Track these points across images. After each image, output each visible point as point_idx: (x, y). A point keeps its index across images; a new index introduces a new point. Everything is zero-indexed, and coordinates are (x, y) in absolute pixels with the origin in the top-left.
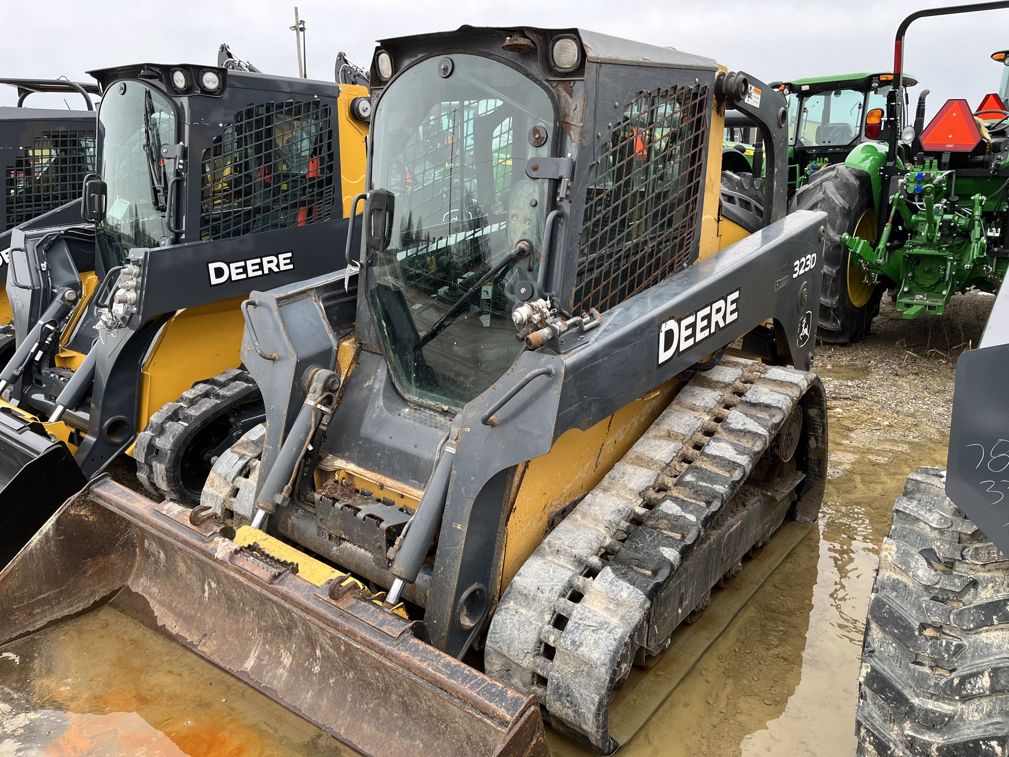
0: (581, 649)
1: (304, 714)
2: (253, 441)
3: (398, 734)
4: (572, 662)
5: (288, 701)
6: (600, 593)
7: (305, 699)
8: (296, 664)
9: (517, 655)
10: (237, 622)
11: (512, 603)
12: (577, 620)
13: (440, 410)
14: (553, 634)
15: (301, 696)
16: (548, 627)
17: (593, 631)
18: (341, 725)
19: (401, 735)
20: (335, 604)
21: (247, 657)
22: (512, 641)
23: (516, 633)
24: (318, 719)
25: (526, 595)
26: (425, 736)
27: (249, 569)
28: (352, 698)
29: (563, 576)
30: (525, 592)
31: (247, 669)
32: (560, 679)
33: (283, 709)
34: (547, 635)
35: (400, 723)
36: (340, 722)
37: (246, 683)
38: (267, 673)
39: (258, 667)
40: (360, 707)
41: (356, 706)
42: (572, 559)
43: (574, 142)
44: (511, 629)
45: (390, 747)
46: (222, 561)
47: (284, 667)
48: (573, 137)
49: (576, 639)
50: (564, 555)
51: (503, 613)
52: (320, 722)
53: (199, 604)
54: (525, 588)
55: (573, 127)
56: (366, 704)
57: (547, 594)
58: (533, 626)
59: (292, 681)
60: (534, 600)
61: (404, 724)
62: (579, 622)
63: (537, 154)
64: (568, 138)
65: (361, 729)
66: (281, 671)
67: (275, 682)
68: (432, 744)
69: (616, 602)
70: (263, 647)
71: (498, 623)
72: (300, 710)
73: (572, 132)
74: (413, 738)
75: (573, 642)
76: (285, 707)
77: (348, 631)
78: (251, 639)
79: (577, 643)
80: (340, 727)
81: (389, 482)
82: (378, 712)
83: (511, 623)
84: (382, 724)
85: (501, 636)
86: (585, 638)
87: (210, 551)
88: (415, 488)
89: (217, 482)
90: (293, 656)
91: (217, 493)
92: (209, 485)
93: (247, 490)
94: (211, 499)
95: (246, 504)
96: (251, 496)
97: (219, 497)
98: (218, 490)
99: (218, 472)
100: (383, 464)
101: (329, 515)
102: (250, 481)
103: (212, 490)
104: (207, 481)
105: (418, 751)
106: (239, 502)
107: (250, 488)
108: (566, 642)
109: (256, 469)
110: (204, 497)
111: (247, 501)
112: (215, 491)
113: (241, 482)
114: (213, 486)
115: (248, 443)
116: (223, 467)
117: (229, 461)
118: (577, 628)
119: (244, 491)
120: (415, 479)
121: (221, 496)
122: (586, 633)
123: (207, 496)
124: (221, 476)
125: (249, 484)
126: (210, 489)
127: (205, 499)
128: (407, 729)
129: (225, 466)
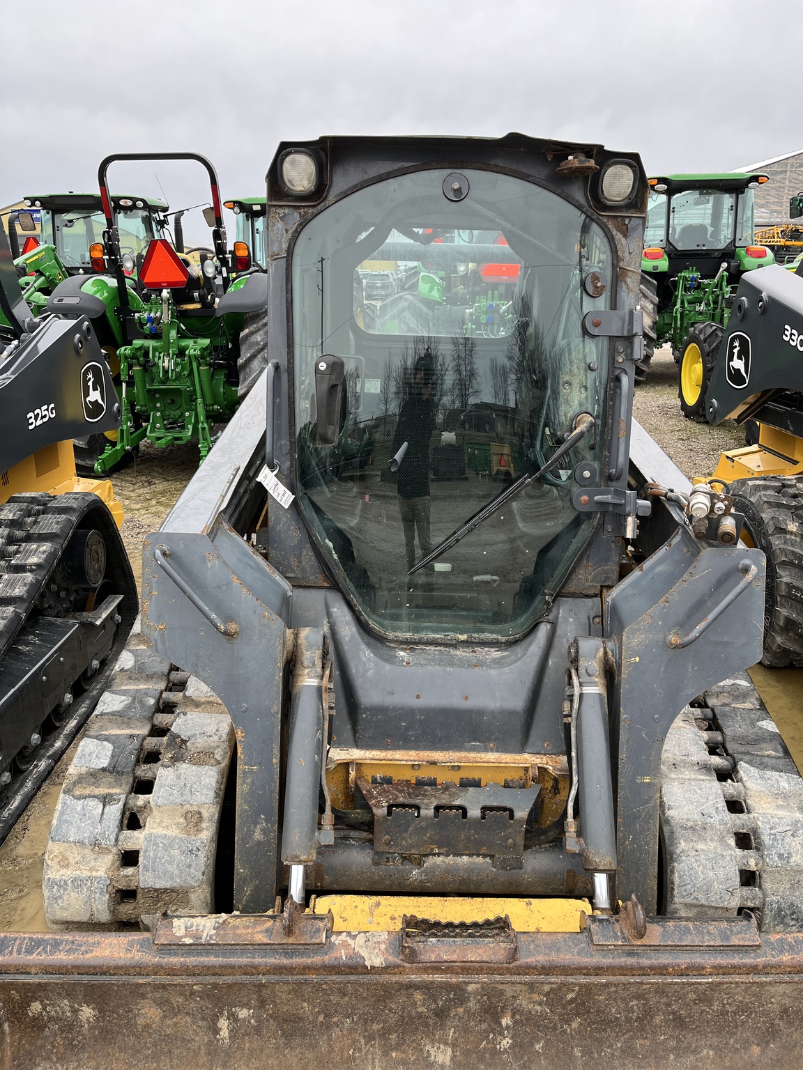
0: (792, 860)
2: (103, 770)
3: (672, 1057)
4: (784, 877)
6: (762, 794)
8: (463, 1053)
9: (721, 898)
10: (313, 1047)
11: (683, 844)
12: (769, 832)
13: (454, 642)
14: (751, 857)
16: (739, 852)
17: (792, 835)
19: (677, 1057)
20: (639, 943)
22: (709, 885)
23: (711, 874)
25: (692, 827)
26: (714, 1039)
27: (454, 957)
28: (582, 1051)
29: (714, 791)
30: (690, 824)
32: (781, 901)
34: (745, 861)
35: (673, 1043)
40: (600, 1055)
41: (593, 1058)
42: (696, 768)
43: (632, 291)
44: (703, 873)
46: (387, 967)
48: (631, 285)
49: (782, 851)
50: (684, 767)
51: (684, 858)
53: (209, 1054)
54: (688, 820)
55: (630, 273)
56: (608, 1047)
57: (717, 818)
58: (728, 858)
60: (705, 829)
61: (679, 1041)
62: (772, 832)
63: (594, 307)
64: (624, 286)
68: (727, 1043)
69: (782, 795)
70: (384, 1059)
71: (684, 871)
73: (629, 280)
74: (696, 1051)
75: (781, 856)
77: (687, 968)
78: (354, 1059)
79: (785, 855)
81: (438, 756)
82: (632, 1048)
83: (699, 866)
84: (644, 1058)
85: (694, 886)
86: (790, 847)
87: (350, 962)
88: (479, 752)
89: (74, 856)
90: (454, 1045)
91: (86, 874)
92: (57, 867)
93: (158, 846)
94: (74, 887)
95: (170, 868)
96: (175, 852)
97: (96, 878)
98: (82, 867)
99: (71, 839)
100: (412, 736)
101: (406, 831)
102: (160, 831)
103: (69, 872)
104: (49, 862)
105: (709, 1061)
106: (147, 871)
107: (165, 842)
108: (772, 859)
109: (151, 809)
110: (55, 890)
111: (171, 863)
112: (78, 872)
113: (134, 840)
114: (67, 866)
115: (91, 775)
116: (79, 828)
117: (85, 815)
118: (775, 839)
119: (155, 850)
120: (475, 741)
121: (98, 874)
122: (787, 840)
123: (62, 885)
124: (81, 843)
125: (161, 837)
126: (63, 871)
127: (58, 891)
128: (684, 1045)
129: (83, 825)
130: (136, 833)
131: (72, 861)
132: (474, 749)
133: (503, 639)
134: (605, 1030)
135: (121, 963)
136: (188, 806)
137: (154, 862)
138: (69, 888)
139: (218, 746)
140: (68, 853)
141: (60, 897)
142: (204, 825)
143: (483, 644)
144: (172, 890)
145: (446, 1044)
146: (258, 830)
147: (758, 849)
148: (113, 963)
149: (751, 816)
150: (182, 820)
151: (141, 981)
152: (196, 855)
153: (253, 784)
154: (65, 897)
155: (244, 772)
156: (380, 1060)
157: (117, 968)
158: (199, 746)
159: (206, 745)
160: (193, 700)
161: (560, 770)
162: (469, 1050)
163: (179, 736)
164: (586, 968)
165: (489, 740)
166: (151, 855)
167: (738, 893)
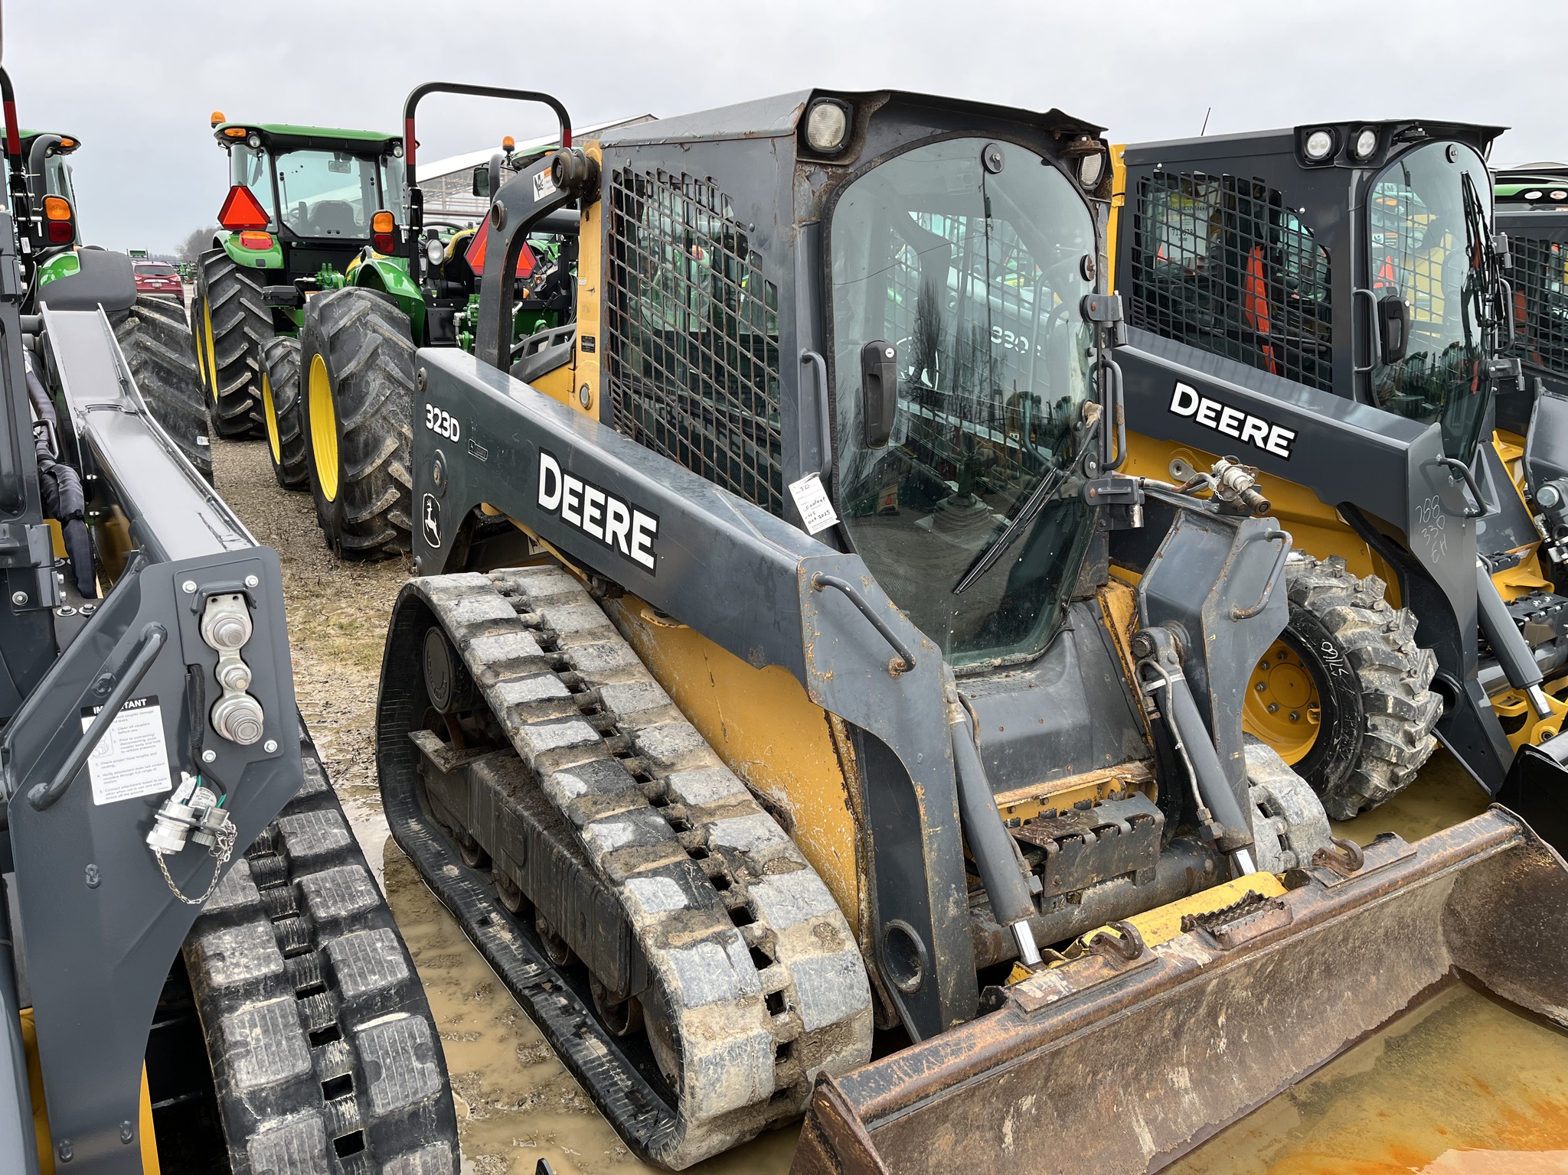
0: (1305, 815)
1: (1255, 1104)
2: (687, 908)
3: (1328, 1009)
4: (1303, 834)
5: (1228, 1116)
6: (1254, 766)
7: (1238, 1090)
8: (1196, 1070)
10: (1084, 1117)
12: (1280, 795)
13: (990, 669)
15: (1231, 1094)
17: (1294, 793)
18: (1288, 1066)
19: (1330, 1005)
20: (1353, 876)
21: (1135, 1140)
23: (1262, 845)
24: (1268, 1090)
27: (1254, 933)
28: (1273, 1029)
31: (1151, 1150)
33: (1239, 1126)
36: (1283, 1064)
37: (1174, 1163)
38: (1175, 1123)
39: (1159, 1130)
40: (1285, 1027)
41: (1282, 1032)
45: (1333, 1027)
47: (1186, 1091)
49: (1295, 810)
52: (1272, 1089)
59: (1208, 1093)
62: (1282, 795)
65: (1303, 1045)
66: (1186, 1099)
67: (1194, 1118)
68: (1357, 981)
69: (1267, 764)
70: (1141, 1104)
72: (1247, 1106)
74: (1339, 997)
75: (1297, 814)
76: (1235, 1123)
79: (1300, 813)
80: (1289, 1070)
81: (1031, 791)
84: (1313, 1017)
86: (1299, 804)
87: (1187, 967)
88: (1059, 779)
89: (716, 1022)
90: (1189, 1064)
91: (741, 1037)
92: (702, 1040)
93: (810, 975)
94: (732, 1059)
95: (832, 996)
96: (831, 975)
97: (755, 1037)
98: (731, 1031)
99: (710, 999)
100: (1004, 775)
101: (1073, 865)
102: (799, 958)
103: (720, 1043)
104: (692, 1038)
105: (1350, 1002)
106: (809, 1008)
107: (815, 967)
108: (1294, 819)
109: (775, 935)
110: (711, 1071)
111: (830, 990)
112: (730, 1039)
113: (777, 976)
114: (712, 1037)
115: (675, 919)
116: (711, 982)
117: (709, 965)
118: (1287, 801)
119: (809, 980)
120: (1054, 767)
121: (755, 1032)
122: (1295, 799)
123: (718, 1062)
124: (723, 1000)
125: (807, 963)
126: (712, 1044)
127: (715, 1071)
128: (1333, 993)
129: (714, 977)
130: (773, 969)
131: (716, 1028)
132: (1055, 777)
133: (1030, 657)
134: (1284, 1000)
135: (1012, 1043)
136: (814, 919)
137: (813, 995)
138: (727, 1063)
139: (785, 848)
140: (708, 1019)
141: (718, 1080)
142: (842, 935)
143: (1015, 666)
144: (837, 1025)
145: (1182, 1065)
146: (951, 905)
147: (1277, 814)
148: (1004, 1047)
149: (1260, 786)
150: (813, 939)
151: (1034, 1057)
152: (854, 972)
153: (939, 849)
154: (724, 1077)
155: (930, 837)
156: (1139, 1107)
157: (1010, 1050)
158: (765, 853)
159: (772, 850)
160: (701, 808)
161: (1139, 775)
162: (1199, 1064)
163: (735, 849)
164: (1335, 909)
165: (1066, 763)
166: (808, 988)
167: (1283, 857)
